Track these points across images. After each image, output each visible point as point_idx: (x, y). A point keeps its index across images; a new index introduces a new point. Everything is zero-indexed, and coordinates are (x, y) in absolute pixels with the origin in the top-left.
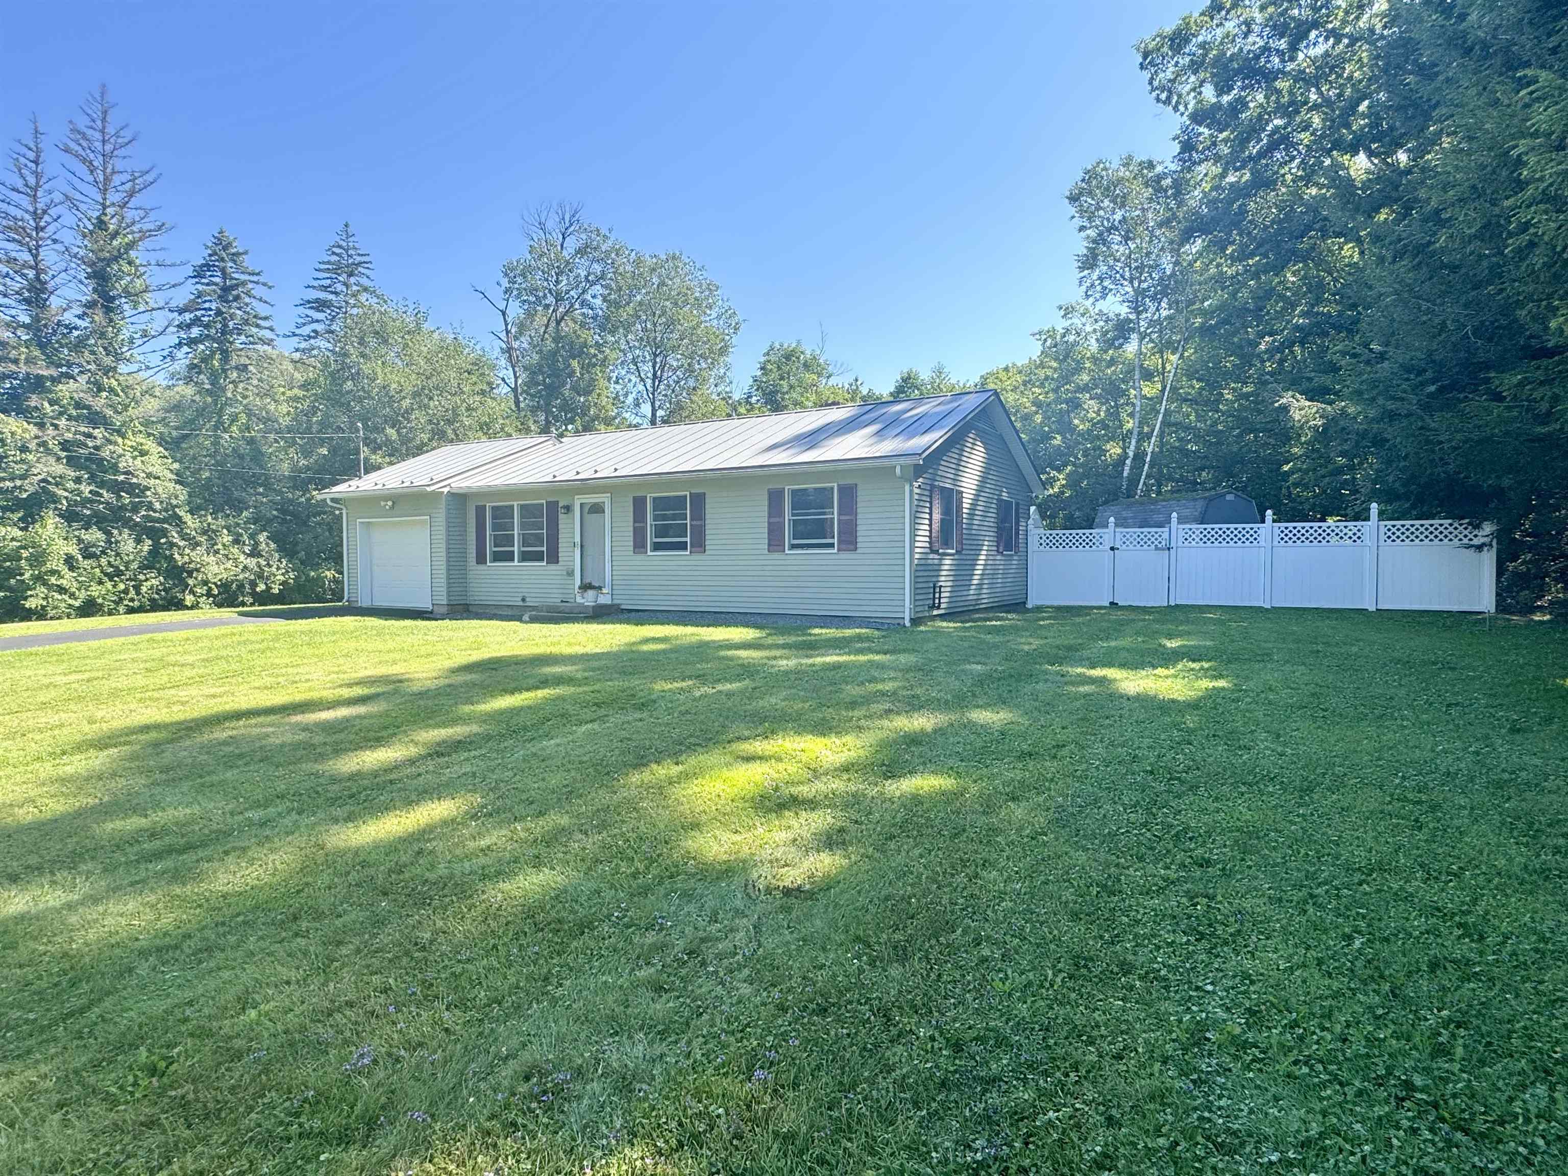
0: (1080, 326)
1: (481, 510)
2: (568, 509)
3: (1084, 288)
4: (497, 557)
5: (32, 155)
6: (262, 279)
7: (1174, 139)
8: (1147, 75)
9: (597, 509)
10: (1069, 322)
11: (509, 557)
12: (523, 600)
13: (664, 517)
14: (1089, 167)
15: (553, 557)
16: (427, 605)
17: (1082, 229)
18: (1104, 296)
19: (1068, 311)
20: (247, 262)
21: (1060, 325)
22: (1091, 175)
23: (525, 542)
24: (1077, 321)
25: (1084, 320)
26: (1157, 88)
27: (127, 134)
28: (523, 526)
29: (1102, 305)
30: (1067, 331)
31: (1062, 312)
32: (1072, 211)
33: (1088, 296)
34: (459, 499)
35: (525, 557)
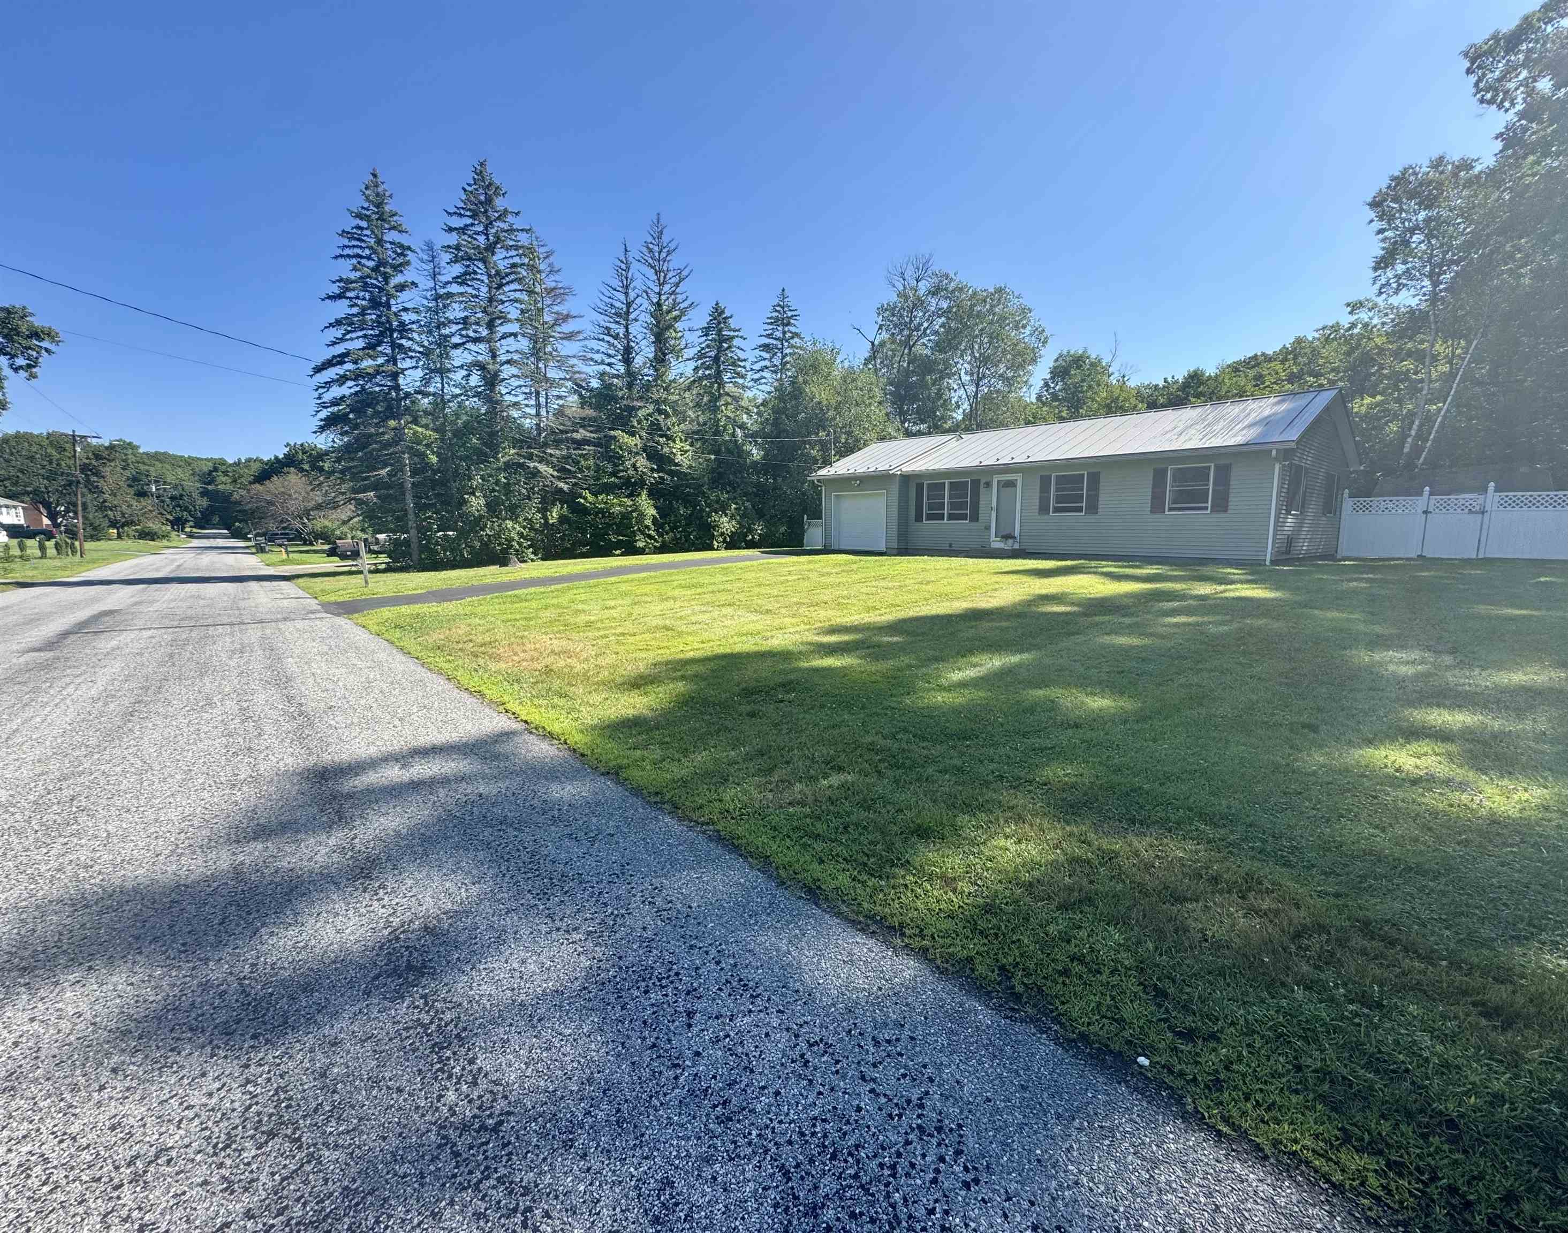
0: (1366, 320)
1: (920, 487)
2: (988, 485)
3: (1377, 286)
4: (930, 517)
5: (623, 266)
6: (740, 334)
7: (1496, 138)
8: (1473, 79)
9: (1011, 484)
10: (1356, 317)
11: (941, 517)
12: (950, 546)
13: (1064, 490)
14: (1397, 174)
15: (975, 517)
16: (883, 548)
17: (1381, 231)
18: (1397, 291)
19: (1355, 307)
20: (732, 323)
21: (1345, 320)
22: (1399, 180)
23: (952, 506)
24: (1364, 315)
25: (1371, 314)
26: (1482, 90)
27: (672, 246)
28: (951, 497)
29: (1395, 300)
30: (1353, 325)
31: (1349, 309)
32: (1372, 215)
33: (1380, 293)
34: (906, 478)
35: (951, 517)
